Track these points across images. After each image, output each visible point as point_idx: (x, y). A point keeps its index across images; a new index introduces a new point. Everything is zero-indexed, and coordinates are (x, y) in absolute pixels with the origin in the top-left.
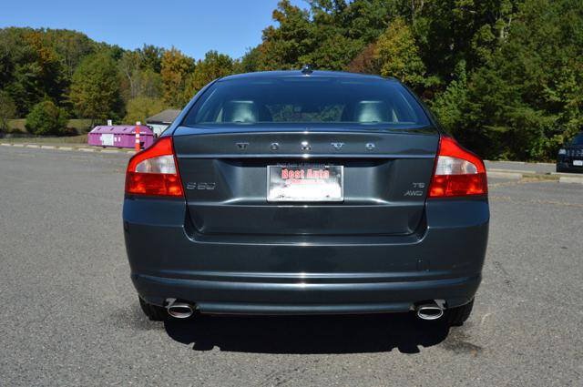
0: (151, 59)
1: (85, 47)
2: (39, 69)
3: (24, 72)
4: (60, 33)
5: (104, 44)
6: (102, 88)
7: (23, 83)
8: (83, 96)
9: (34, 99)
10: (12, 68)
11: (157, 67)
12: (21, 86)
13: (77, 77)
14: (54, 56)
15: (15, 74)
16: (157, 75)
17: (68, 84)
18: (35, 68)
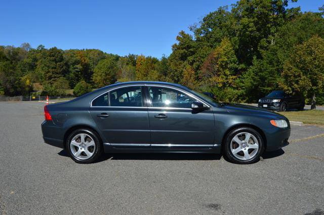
0: (132, 60)
1: (102, 56)
2: (81, 67)
3: (75, 68)
4: (90, 50)
5: (111, 55)
6: (107, 75)
7: (74, 73)
8: (99, 78)
9: (78, 80)
10: (69, 67)
11: (134, 64)
12: (73, 75)
13: (96, 69)
14: (87, 60)
15: (71, 69)
16: (134, 67)
17: (92, 73)
18: (79, 66)
